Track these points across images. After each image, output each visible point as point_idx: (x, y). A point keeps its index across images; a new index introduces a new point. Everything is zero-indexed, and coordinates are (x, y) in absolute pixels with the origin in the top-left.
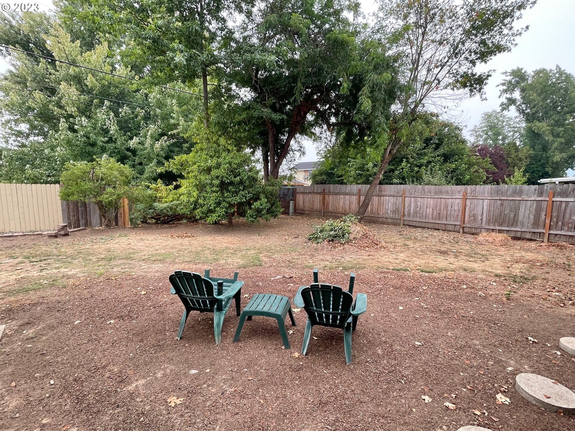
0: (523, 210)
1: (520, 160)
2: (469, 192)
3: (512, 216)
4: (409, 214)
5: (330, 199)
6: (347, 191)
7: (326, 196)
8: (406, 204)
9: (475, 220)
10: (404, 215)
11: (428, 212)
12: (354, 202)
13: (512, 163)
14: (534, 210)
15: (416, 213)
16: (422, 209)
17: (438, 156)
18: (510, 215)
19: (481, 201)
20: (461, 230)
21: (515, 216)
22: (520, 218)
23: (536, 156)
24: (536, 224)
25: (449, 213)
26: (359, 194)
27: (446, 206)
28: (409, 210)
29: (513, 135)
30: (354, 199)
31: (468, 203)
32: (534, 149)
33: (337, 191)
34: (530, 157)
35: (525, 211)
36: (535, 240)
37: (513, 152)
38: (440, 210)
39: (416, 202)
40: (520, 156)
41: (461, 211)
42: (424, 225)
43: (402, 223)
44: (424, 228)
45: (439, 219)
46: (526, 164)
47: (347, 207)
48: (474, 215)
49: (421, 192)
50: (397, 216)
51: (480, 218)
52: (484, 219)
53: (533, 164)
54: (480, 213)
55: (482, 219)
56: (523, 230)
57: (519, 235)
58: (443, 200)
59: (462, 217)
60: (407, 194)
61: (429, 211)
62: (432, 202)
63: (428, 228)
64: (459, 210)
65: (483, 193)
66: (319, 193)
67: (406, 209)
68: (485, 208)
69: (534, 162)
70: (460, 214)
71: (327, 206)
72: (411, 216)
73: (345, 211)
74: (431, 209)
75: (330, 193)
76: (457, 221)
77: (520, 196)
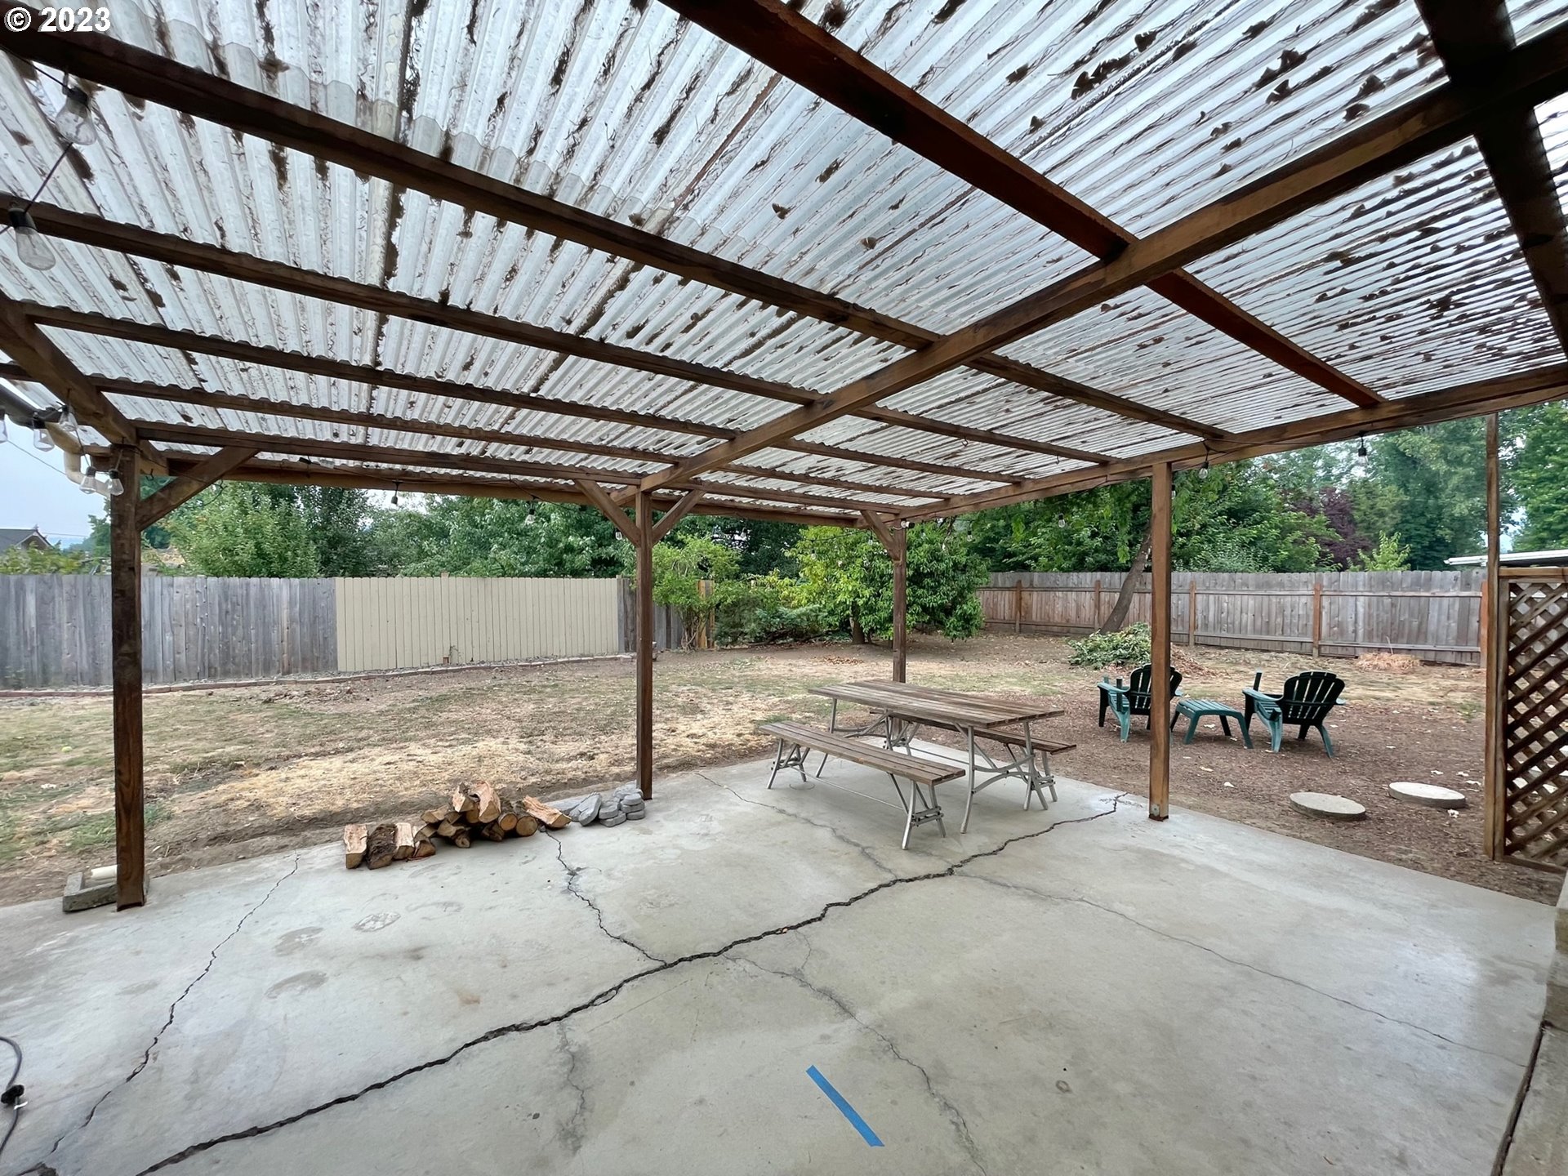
0: (1436, 614)
1: (1381, 514)
2: (1325, 583)
3: (1415, 624)
4: (1206, 626)
5: (1034, 600)
6: (1071, 585)
7: (1025, 595)
8: (1199, 607)
9: (1342, 633)
10: (1196, 628)
11: (1244, 621)
12: (1087, 605)
13: (1362, 522)
14: (1456, 614)
15: (1219, 622)
16: (1231, 616)
17: (1220, 515)
18: (1411, 622)
19: (1352, 600)
20: (1315, 651)
21: (1420, 624)
22: (1432, 627)
23: (1413, 504)
24: (1463, 635)
25: (1287, 621)
26: (1098, 589)
27: (1281, 610)
28: (1206, 618)
29: (1349, 459)
30: (1087, 599)
31: (1325, 602)
32: (1407, 491)
33: (1048, 585)
34: (1401, 507)
35: (1439, 615)
36: (1464, 666)
37: (1362, 497)
38: (1269, 615)
39: (1219, 603)
40: (1379, 506)
41: (1311, 618)
42: (1237, 644)
43: (1192, 641)
44: (1238, 649)
45: (1268, 633)
46: (1394, 522)
47: (1073, 614)
48: (1339, 625)
49: (1229, 586)
50: (1180, 628)
51: (1351, 629)
52: (1361, 632)
53: (1407, 522)
54: (1351, 621)
55: (1355, 631)
56: (1439, 648)
57: (1431, 657)
58: (1274, 599)
59: (1314, 629)
60: (1200, 588)
61: (1248, 618)
62: (1251, 602)
63: (1247, 649)
64: (1308, 615)
65: (1356, 585)
66: (1009, 589)
67: (1199, 616)
68: (1361, 610)
69: (1409, 517)
70: (1311, 623)
71: (1026, 613)
72: (1211, 628)
73: (1068, 621)
74: (1250, 615)
75: (1032, 588)
76: (1305, 634)
77: (1428, 591)
